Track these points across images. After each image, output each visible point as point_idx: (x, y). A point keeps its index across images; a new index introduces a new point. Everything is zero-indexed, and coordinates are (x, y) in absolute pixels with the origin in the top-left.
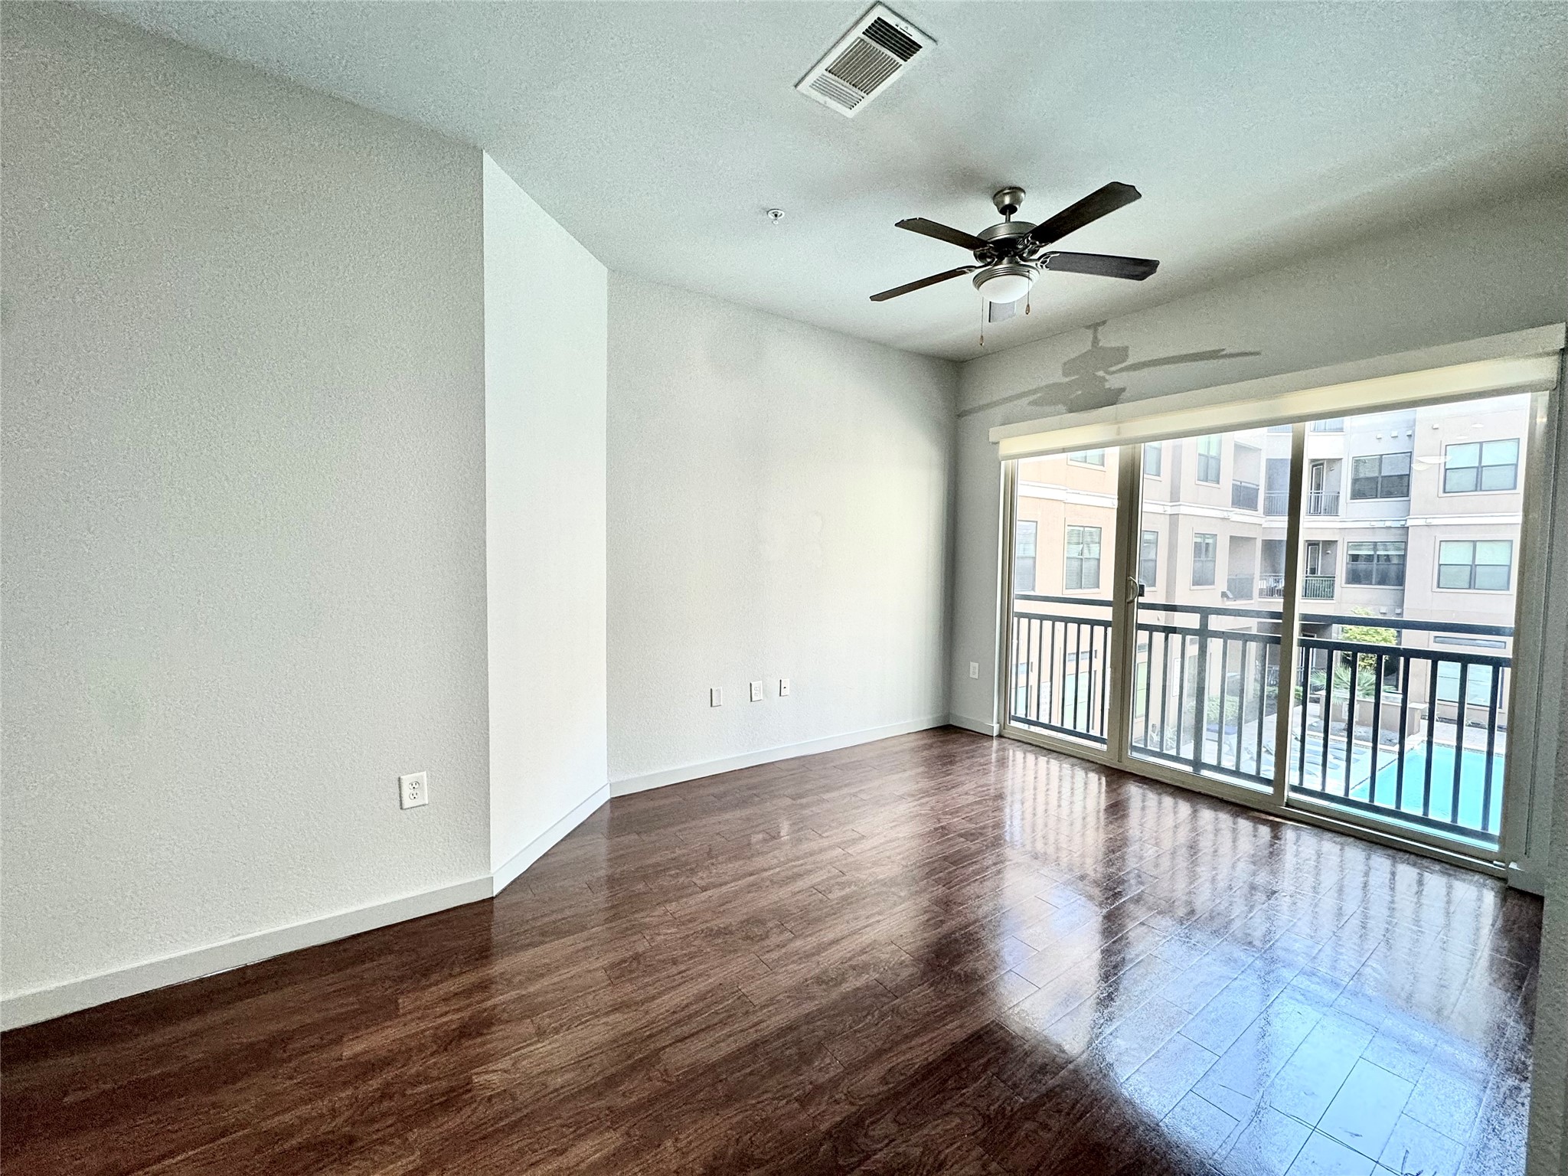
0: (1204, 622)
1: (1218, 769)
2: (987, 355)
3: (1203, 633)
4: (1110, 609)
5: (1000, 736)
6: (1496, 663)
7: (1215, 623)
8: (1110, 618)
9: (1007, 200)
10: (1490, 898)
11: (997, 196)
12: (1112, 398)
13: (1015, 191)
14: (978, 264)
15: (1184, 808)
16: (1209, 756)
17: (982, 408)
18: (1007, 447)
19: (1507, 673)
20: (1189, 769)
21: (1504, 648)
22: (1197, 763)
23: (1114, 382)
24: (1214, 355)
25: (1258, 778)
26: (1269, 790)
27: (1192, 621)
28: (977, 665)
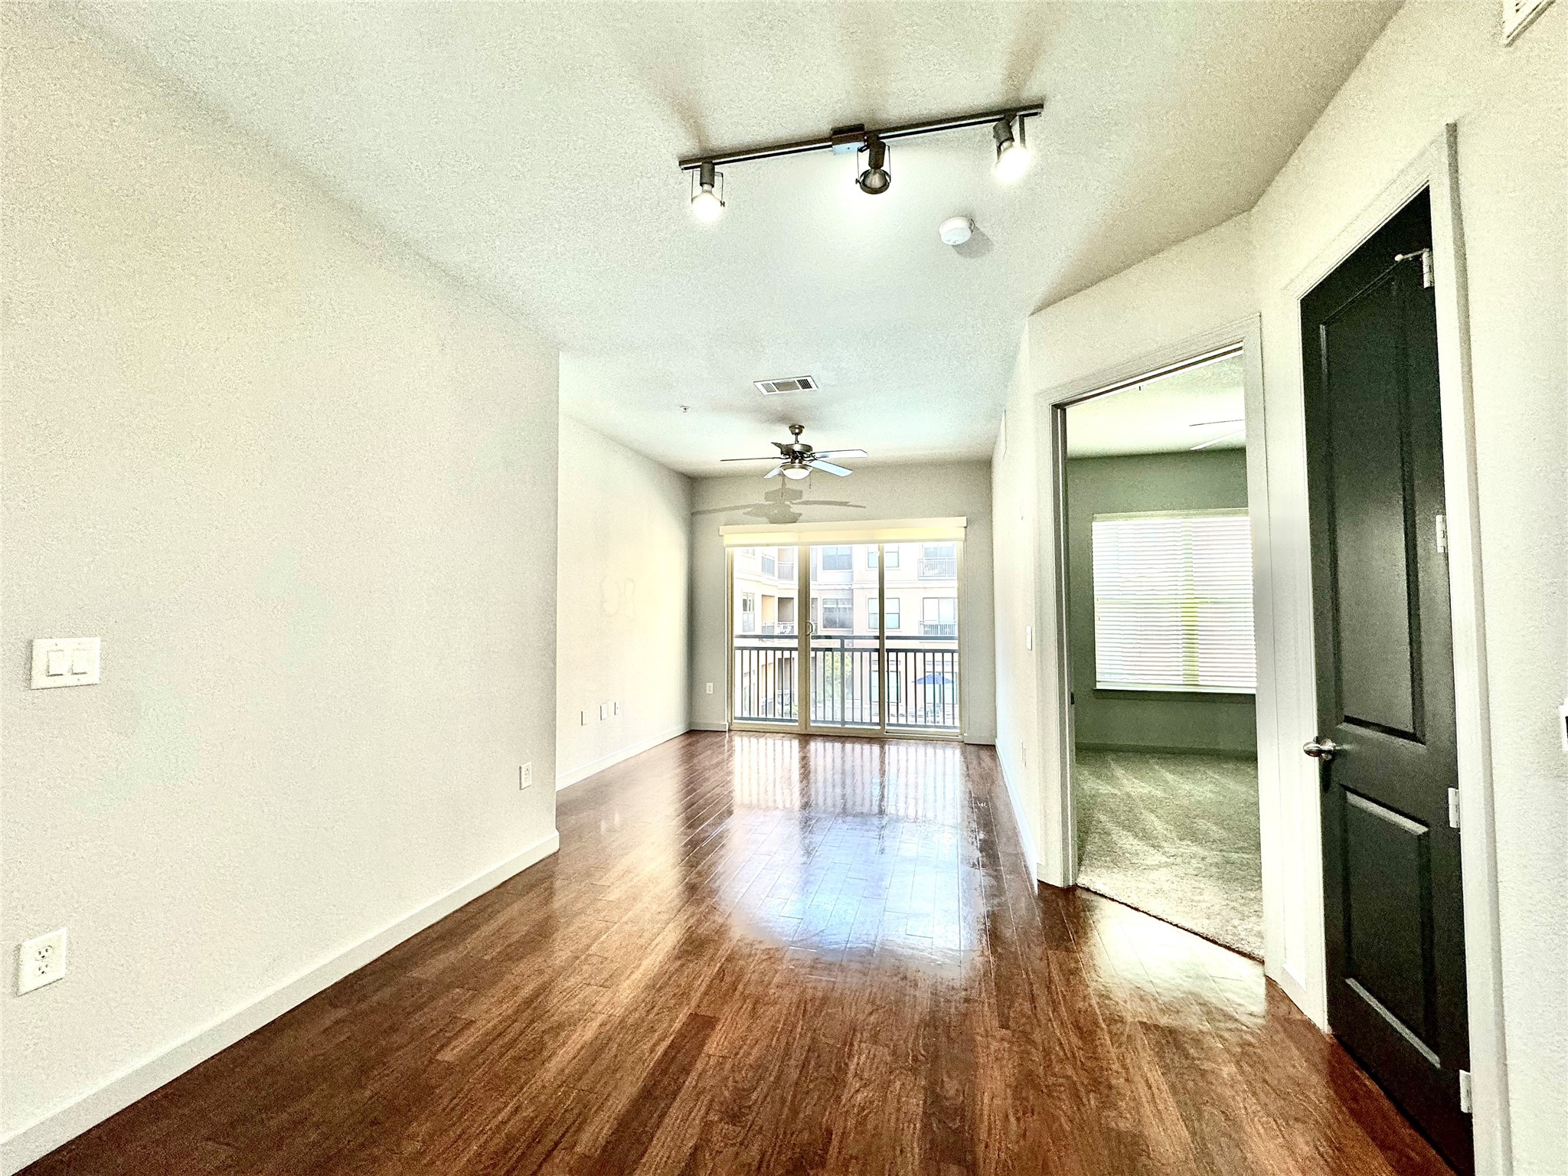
0: (842, 644)
1: (853, 722)
2: (716, 477)
3: (842, 650)
4: (797, 640)
5: (730, 730)
6: (952, 652)
7: (847, 644)
8: (796, 646)
9: (797, 431)
10: (958, 752)
11: (792, 427)
12: (794, 519)
13: (801, 428)
14: (782, 456)
15: (838, 745)
16: (848, 718)
17: (710, 512)
18: (728, 539)
19: (956, 655)
20: (840, 726)
21: (953, 645)
22: (843, 722)
23: (795, 509)
24: (845, 504)
25: (871, 723)
26: (879, 727)
27: (835, 644)
28: (712, 684)
